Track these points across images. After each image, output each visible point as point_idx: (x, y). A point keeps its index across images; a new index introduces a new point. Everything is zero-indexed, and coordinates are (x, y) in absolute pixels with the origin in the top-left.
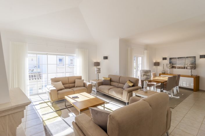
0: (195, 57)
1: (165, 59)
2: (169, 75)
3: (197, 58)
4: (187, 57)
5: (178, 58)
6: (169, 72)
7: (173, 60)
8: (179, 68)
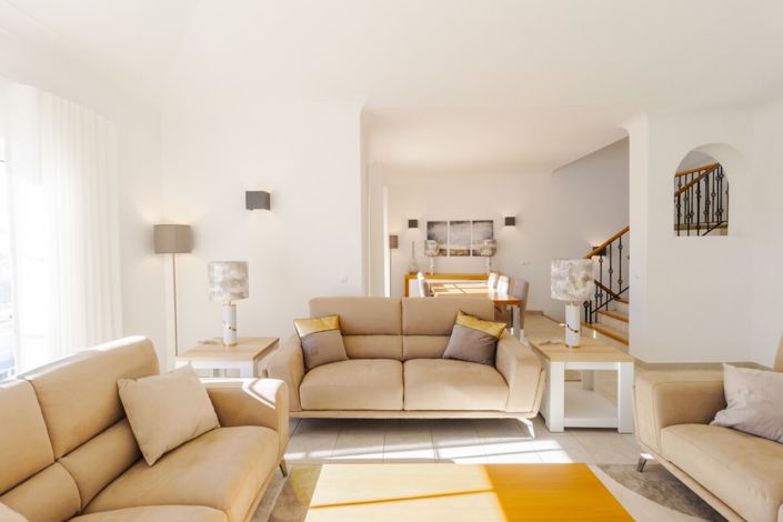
0: (492, 222)
1: (413, 224)
2: (432, 278)
3: (496, 225)
4: (474, 222)
5: (452, 223)
6: (432, 266)
7: (436, 230)
8: (456, 253)
